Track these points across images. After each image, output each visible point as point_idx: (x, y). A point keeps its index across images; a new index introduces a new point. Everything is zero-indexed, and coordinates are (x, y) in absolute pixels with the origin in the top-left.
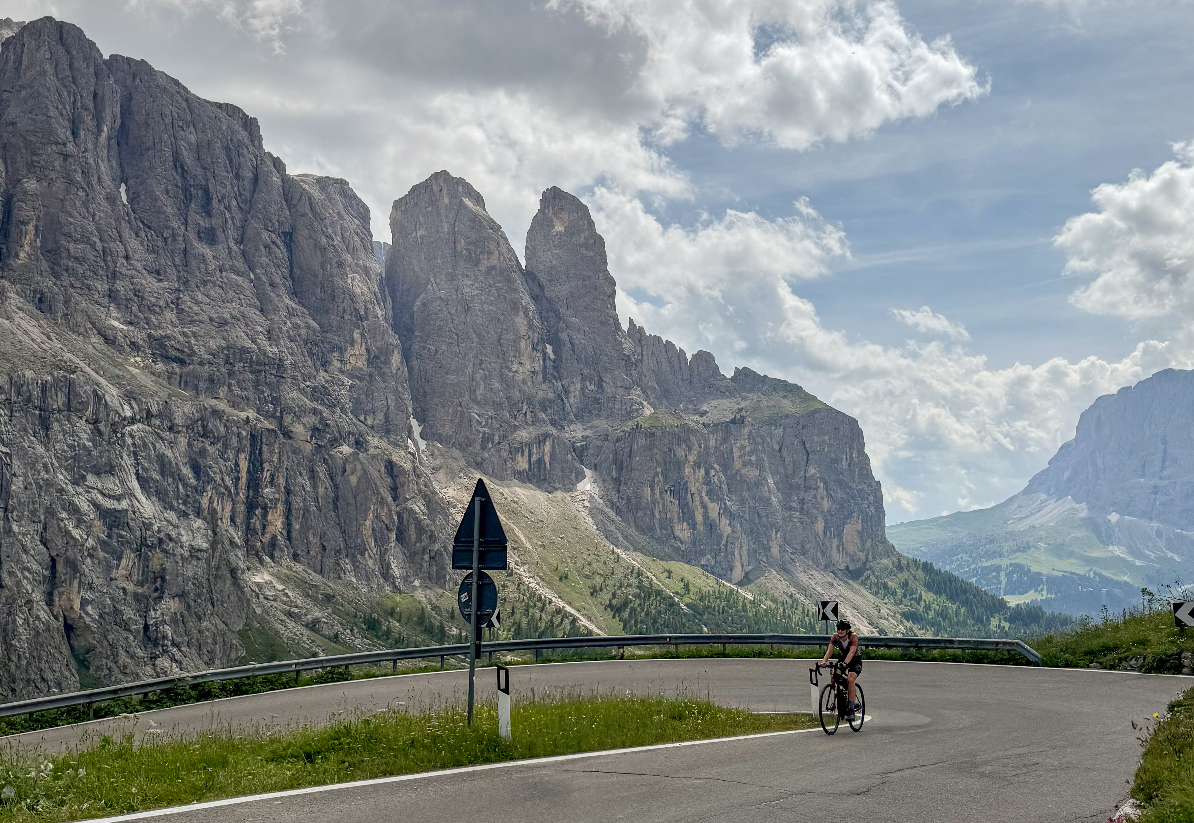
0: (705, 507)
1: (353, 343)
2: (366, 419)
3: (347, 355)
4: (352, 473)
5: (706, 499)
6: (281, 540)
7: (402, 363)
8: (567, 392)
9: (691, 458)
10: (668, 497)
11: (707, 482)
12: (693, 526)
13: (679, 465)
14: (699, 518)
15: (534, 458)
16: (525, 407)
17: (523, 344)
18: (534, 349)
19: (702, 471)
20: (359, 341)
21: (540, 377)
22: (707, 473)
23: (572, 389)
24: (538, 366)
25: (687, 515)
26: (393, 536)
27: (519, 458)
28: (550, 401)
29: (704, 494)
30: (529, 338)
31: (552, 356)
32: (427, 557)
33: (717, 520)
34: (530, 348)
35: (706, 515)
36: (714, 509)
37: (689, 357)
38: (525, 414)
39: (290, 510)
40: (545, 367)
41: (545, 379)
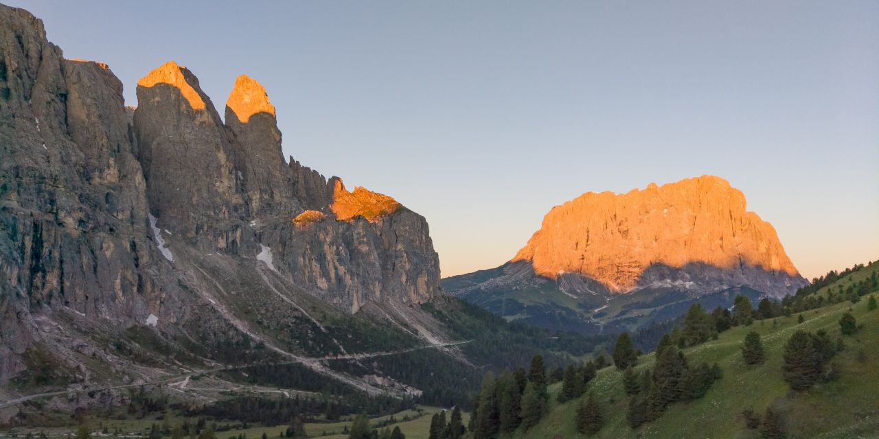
0: (336, 268)
1: (109, 166)
2: (118, 215)
3: (104, 175)
4: (107, 250)
5: (337, 263)
6: (56, 293)
7: (142, 180)
8: (250, 199)
9: (328, 240)
10: (314, 263)
11: (338, 254)
12: (329, 280)
13: (321, 244)
14: (333, 275)
15: (230, 240)
16: (224, 208)
17: (223, 170)
18: (231, 173)
19: (335, 247)
20: (113, 165)
21: (234, 190)
22: (338, 248)
23: (254, 198)
24: (233, 184)
25: (325, 274)
26: (135, 289)
27: (220, 240)
28: (241, 205)
29: (335, 261)
30: (227, 166)
31: (242, 178)
32: (158, 302)
33: (343, 276)
34: (228, 172)
35: (337, 274)
36: (342, 269)
37: (327, 180)
38: (224, 213)
39: (62, 273)
40: (237, 184)
41: (237, 191)
